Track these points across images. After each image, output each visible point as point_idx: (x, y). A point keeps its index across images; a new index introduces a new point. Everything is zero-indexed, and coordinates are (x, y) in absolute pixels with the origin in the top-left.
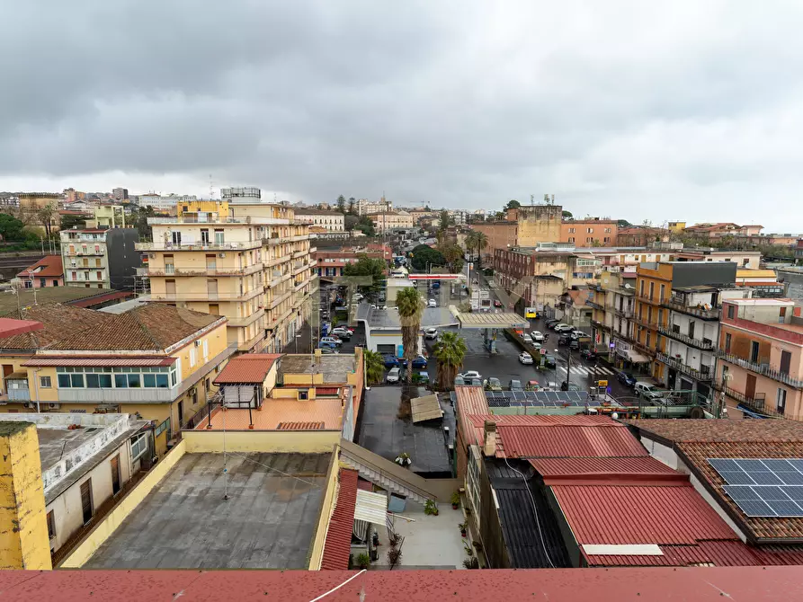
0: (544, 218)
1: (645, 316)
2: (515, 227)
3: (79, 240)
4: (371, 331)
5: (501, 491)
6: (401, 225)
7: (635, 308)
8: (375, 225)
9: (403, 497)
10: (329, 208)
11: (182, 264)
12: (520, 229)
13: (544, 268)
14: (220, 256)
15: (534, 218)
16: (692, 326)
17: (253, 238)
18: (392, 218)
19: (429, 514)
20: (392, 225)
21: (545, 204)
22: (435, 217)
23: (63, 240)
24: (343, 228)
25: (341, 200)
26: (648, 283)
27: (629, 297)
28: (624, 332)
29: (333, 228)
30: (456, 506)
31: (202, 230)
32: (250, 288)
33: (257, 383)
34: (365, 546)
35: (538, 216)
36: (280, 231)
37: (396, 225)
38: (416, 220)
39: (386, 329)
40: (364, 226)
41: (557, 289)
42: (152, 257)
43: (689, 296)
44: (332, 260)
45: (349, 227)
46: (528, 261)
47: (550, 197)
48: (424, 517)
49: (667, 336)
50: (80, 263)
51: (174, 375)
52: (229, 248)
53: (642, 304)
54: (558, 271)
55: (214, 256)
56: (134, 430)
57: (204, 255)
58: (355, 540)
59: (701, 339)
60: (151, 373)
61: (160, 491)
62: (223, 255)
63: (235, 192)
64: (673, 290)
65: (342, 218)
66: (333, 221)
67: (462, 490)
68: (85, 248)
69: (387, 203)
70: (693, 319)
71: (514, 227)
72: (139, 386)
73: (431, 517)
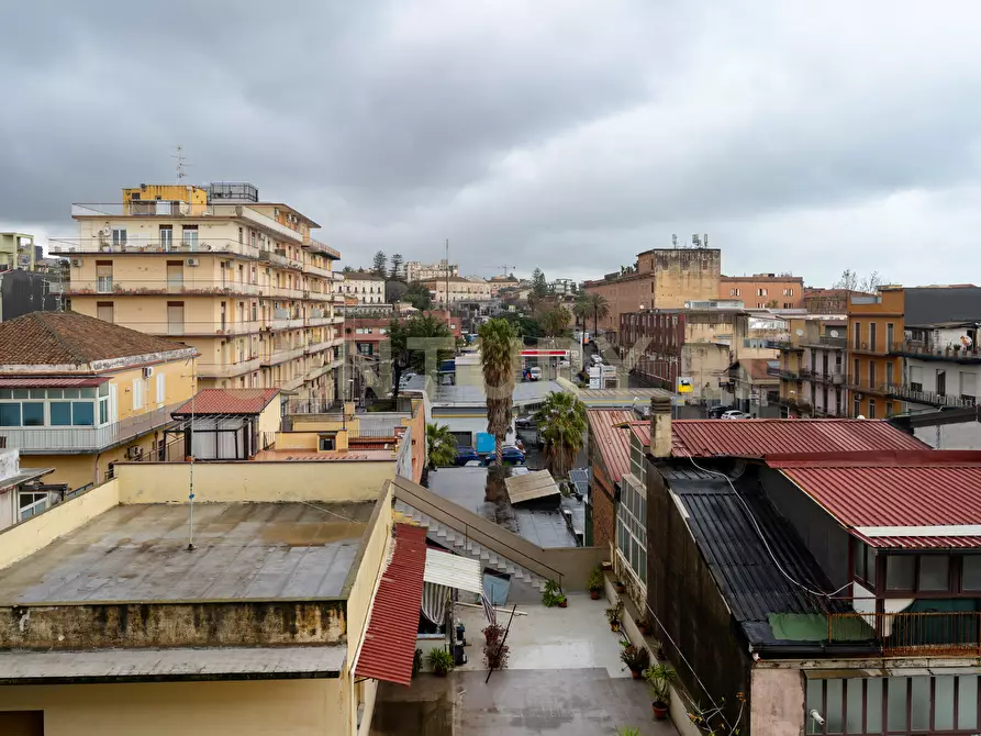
0: (694, 267)
1: (865, 376)
2: (650, 280)
4: (434, 409)
5: (690, 499)
6: (472, 296)
7: (847, 365)
8: (433, 296)
9: (507, 577)
10: (361, 271)
11: (127, 276)
12: (658, 284)
13: (698, 333)
14: (191, 262)
15: (678, 266)
16: (941, 379)
17: (245, 241)
18: (459, 286)
19: (550, 606)
20: (459, 296)
21: (694, 247)
22: (525, 288)
24: (383, 300)
25: (380, 258)
26: (866, 325)
27: (838, 351)
28: (832, 407)
29: (368, 300)
30: (597, 593)
31: (162, 227)
32: (237, 318)
33: (249, 415)
34: (442, 636)
35: (685, 264)
36: (287, 249)
37: (465, 296)
38: (495, 293)
39: (457, 405)
40: (416, 297)
41: (720, 362)
42: (76, 265)
43: (933, 334)
44: (366, 331)
45: (392, 297)
46: (675, 322)
47: (701, 238)
48: (542, 609)
49: (904, 399)
51: (104, 405)
52: (205, 250)
53: (859, 357)
54: (720, 337)
55: (181, 263)
56: (25, 477)
57: (163, 262)
58: (426, 626)
59: (958, 395)
60: (63, 400)
61: (68, 543)
62: (196, 262)
63: (217, 190)
64: (906, 328)
65: (382, 284)
66: (368, 290)
67: (606, 564)
69: (451, 268)
70: (942, 368)
71: (647, 282)
72: (42, 424)
73: (556, 610)
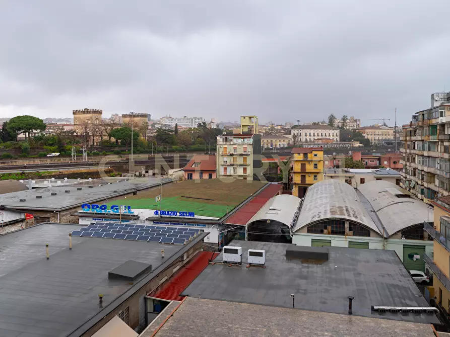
3: (232, 143)
20: (377, 137)
23: (218, 143)
25: (332, 118)
40: (358, 138)
45: (345, 139)
50: (230, 160)
65: (339, 132)
66: (331, 135)
68: (235, 149)
